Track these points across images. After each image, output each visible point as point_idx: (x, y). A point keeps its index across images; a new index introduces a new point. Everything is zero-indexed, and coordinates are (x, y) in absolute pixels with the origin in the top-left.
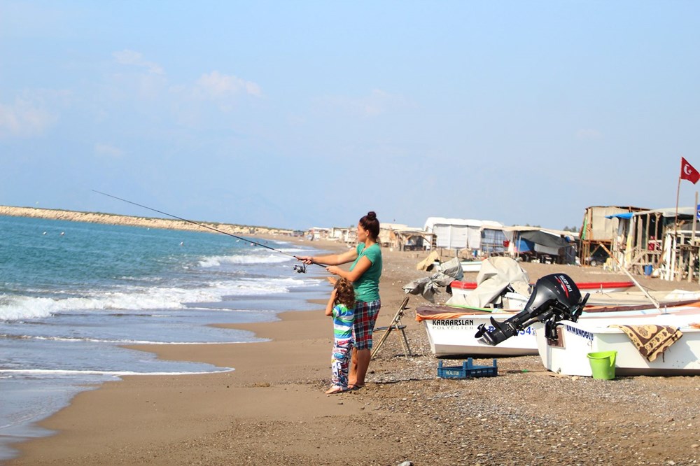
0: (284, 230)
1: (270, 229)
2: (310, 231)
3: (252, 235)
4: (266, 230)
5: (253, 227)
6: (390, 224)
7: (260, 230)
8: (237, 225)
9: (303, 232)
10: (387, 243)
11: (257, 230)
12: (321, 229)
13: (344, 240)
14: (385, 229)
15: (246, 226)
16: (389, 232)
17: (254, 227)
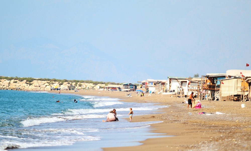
0: (113, 84)
1: (96, 84)
2: (144, 84)
3: (71, 91)
4: (92, 85)
5: (75, 81)
6: (241, 71)
7: (84, 85)
8: (55, 80)
9: (136, 86)
10: (238, 96)
11: (80, 86)
12: (156, 81)
13: (183, 93)
14: (235, 78)
15: (66, 81)
16: (240, 80)
17: (77, 82)
